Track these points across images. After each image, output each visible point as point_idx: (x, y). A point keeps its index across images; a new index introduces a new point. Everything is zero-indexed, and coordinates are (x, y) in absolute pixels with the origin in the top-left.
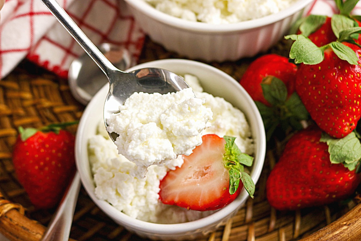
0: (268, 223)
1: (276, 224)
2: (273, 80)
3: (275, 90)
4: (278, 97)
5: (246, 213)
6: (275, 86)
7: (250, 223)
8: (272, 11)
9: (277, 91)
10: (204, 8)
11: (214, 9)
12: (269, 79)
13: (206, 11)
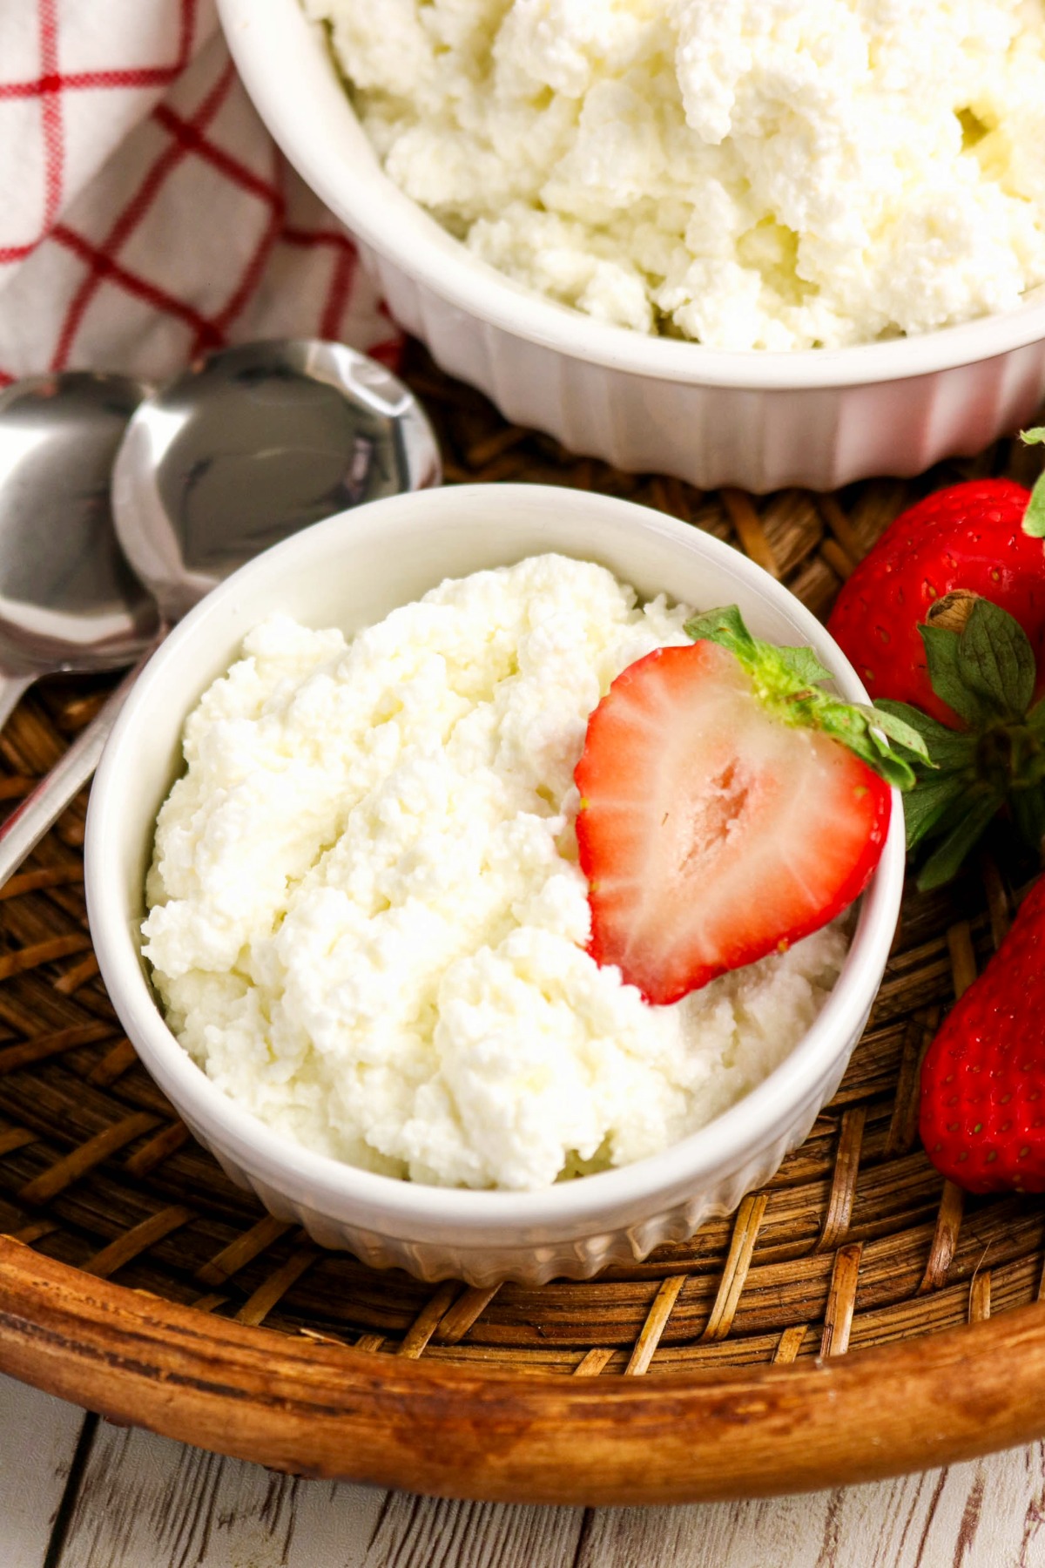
0: (925, 1250)
1: (956, 1258)
2: (973, 611)
3: (979, 658)
4: (997, 687)
5: (826, 1199)
6: (983, 640)
7: (843, 1246)
8: (990, 299)
9: (990, 660)
10: (692, 257)
11: (732, 272)
12: (958, 606)
13: (696, 272)
